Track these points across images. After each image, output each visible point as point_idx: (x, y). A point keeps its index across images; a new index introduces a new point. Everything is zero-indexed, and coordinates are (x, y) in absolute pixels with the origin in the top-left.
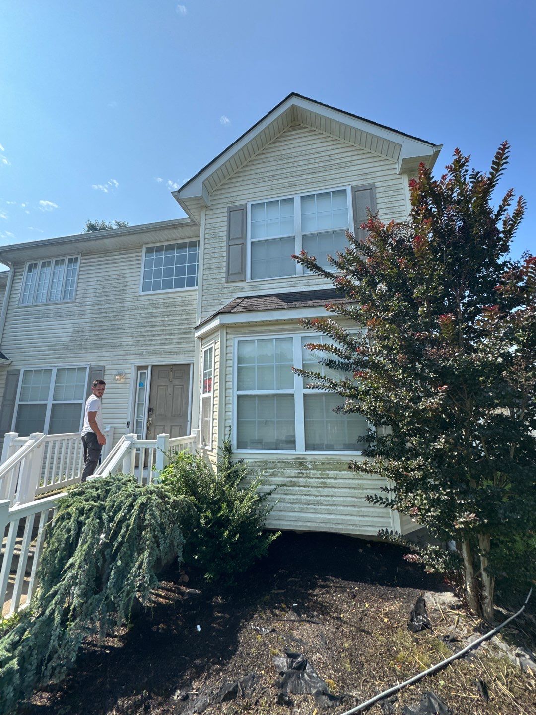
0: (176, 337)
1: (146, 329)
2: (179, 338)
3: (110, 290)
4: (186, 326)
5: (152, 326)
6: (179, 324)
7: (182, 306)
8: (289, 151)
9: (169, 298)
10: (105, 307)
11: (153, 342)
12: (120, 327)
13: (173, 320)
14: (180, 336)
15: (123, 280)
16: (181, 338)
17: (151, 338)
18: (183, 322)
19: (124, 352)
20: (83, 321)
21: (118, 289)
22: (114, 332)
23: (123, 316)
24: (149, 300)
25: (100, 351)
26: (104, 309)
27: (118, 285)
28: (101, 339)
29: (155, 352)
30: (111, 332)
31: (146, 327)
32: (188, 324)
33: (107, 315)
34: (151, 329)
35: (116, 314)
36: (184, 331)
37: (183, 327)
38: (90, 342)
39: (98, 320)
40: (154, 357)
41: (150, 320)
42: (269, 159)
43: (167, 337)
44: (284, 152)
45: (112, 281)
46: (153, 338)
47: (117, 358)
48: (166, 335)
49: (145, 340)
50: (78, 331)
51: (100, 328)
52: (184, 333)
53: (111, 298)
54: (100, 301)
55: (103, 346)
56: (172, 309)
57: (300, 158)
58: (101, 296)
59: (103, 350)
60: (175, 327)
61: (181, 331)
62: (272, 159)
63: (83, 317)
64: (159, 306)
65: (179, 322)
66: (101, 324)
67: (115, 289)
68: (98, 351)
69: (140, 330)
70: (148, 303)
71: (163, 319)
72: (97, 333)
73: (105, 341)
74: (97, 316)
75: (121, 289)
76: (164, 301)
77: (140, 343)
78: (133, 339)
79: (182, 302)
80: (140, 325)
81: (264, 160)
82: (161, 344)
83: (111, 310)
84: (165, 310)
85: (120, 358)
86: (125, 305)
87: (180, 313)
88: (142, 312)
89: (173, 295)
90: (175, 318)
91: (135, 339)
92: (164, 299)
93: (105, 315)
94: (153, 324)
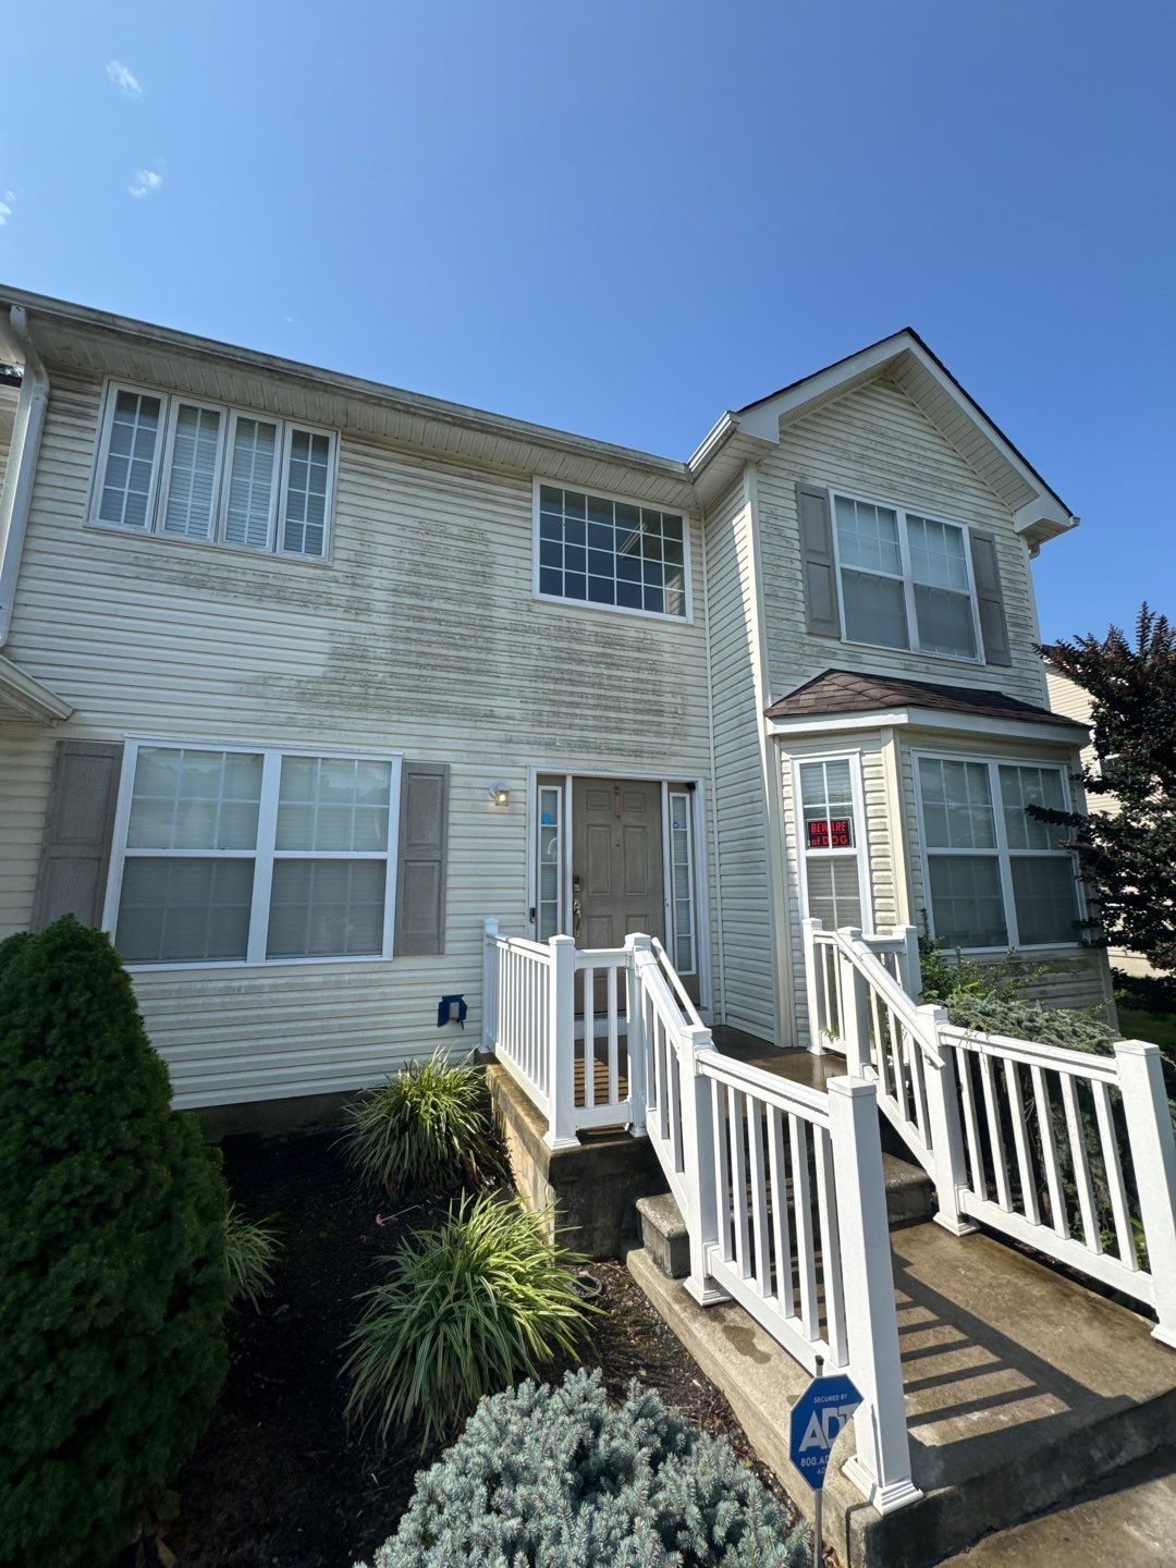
0: (630, 716)
1: (558, 687)
2: (636, 722)
3: (444, 563)
4: (650, 697)
5: (572, 682)
6: (635, 690)
7: (639, 650)
8: (882, 423)
9: (607, 625)
10: (435, 604)
11: (577, 721)
12: (485, 668)
13: (620, 678)
14: (639, 717)
15: (483, 548)
16: (642, 722)
17: (570, 710)
18: (643, 686)
19: (502, 735)
20: (365, 628)
21: (470, 567)
22: (468, 677)
23: (491, 640)
24: (560, 618)
25: (432, 721)
26: (430, 608)
27: (470, 556)
28: (430, 691)
29: (585, 746)
30: (461, 676)
31: (556, 681)
32: (654, 692)
33: (443, 629)
34: (570, 688)
35: (472, 633)
36: (648, 707)
37: (645, 697)
38: (394, 693)
39: (414, 635)
40: (584, 756)
41: (566, 666)
42: (855, 422)
43: (612, 714)
44: (874, 420)
45: (451, 542)
46: (578, 711)
47: (483, 746)
48: (606, 708)
49: (556, 714)
50: (349, 655)
51: (422, 661)
52: (648, 712)
53: (450, 585)
54: (417, 585)
55: (439, 709)
56: (617, 653)
57: (899, 445)
58: (417, 573)
59: (441, 721)
60: (626, 695)
61: (640, 706)
62: (859, 424)
63: (361, 618)
64: (586, 638)
65: (635, 685)
66: (427, 650)
67: (463, 566)
68: (423, 720)
69: (540, 685)
70: (558, 623)
71: (598, 671)
72: (416, 671)
73: (445, 698)
74: (409, 624)
75: (479, 568)
76: (598, 629)
77: (545, 719)
78: (525, 706)
79: (637, 640)
80: (541, 674)
81: (848, 420)
82: (596, 729)
83: (453, 618)
84: (600, 650)
85: (495, 747)
86: (493, 614)
87: (635, 664)
88: (543, 642)
89: (616, 621)
90: (626, 674)
91: (531, 707)
92: (596, 624)
93: (436, 627)
94: (575, 677)
